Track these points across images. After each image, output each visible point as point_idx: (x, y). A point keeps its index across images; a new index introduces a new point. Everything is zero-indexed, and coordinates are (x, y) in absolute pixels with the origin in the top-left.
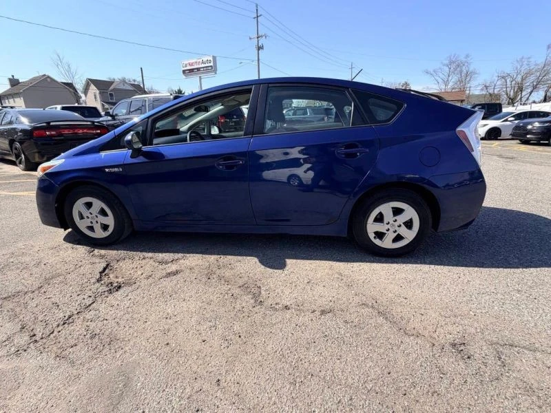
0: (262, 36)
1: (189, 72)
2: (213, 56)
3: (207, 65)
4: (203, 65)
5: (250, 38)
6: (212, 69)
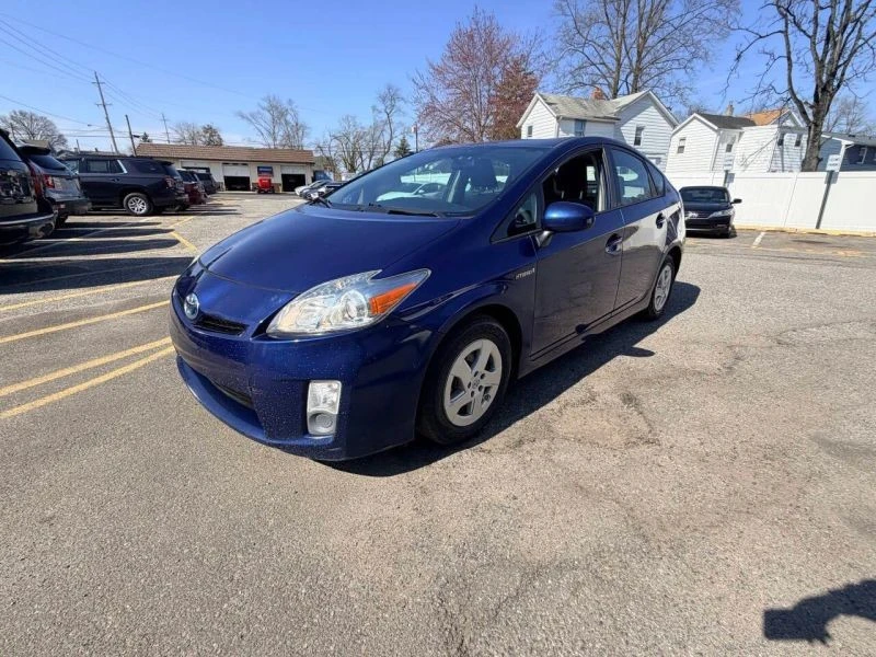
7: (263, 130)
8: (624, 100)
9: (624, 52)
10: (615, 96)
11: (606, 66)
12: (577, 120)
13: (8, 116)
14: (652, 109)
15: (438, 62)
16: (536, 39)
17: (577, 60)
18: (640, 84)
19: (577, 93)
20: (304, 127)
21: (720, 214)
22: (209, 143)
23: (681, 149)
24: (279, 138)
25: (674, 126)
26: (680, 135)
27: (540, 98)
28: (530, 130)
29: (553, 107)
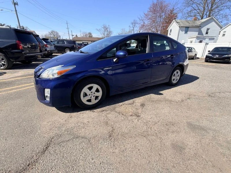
7: (102, 33)
8: (204, 20)
9: (206, 5)
10: (202, 19)
11: (200, 10)
12: (186, 27)
13: (50, 32)
14: (213, 23)
15: (146, 13)
16: (176, 4)
17: (189, 9)
18: (211, 15)
19: (189, 19)
20: (111, 32)
21: (227, 56)
22: (90, 37)
23: (224, 35)
24: (105, 35)
25: (221, 28)
26: (224, 30)
27: (175, 21)
28: (171, 30)
29: (178, 23)
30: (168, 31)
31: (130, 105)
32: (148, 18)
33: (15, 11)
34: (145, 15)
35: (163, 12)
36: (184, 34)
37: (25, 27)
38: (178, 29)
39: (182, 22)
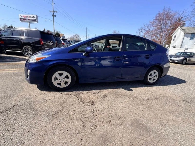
0: (55, 12)
1: (23, 20)
2: (36, 15)
3: (33, 18)
4: (31, 18)
5: (50, 11)
6: (36, 21)
12: (192, 34)
15: (152, 21)
27: (180, 28)
28: (175, 36)
29: (184, 30)
30: (172, 37)
31: (94, 94)
32: (153, 25)
33: (53, 21)
34: (151, 23)
35: (169, 20)
36: (189, 40)
37: (58, 31)
38: (183, 35)
39: (188, 29)
